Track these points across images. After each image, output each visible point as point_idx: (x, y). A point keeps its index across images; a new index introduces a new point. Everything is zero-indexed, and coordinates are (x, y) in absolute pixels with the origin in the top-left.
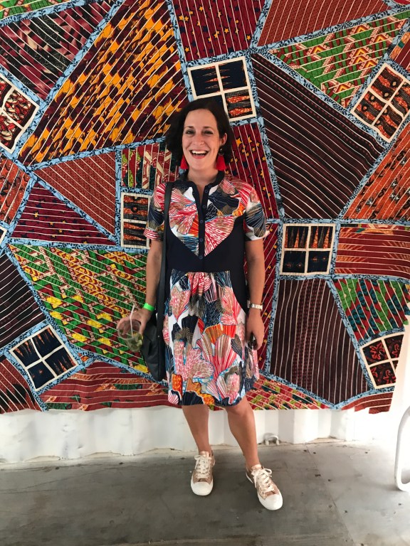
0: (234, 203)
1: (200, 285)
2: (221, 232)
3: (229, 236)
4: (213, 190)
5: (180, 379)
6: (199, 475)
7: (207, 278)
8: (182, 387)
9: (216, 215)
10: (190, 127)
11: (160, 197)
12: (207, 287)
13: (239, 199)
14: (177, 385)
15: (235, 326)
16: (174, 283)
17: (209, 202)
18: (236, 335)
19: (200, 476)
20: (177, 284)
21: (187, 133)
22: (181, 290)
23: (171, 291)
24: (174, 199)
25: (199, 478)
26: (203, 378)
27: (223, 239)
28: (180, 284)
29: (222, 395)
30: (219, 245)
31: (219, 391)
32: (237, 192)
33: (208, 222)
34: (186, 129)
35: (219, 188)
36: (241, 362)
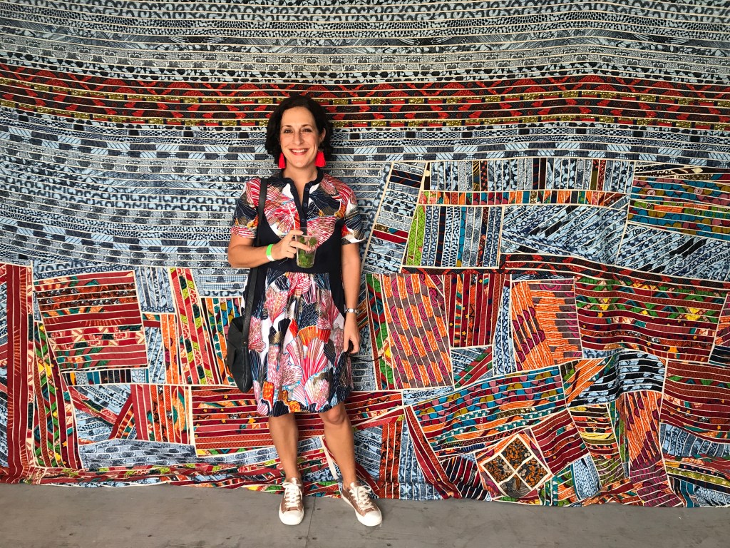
0: (335, 205)
1: (298, 286)
2: (324, 232)
3: (331, 237)
4: (313, 189)
5: (271, 387)
6: (287, 504)
7: (306, 279)
8: (273, 396)
9: (317, 214)
10: (288, 126)
11: (254, 193)
12: (306, 289)
13: (340, 200)
14: (268, 394)
15: (330, 330)
16: (269, 283)
17: (310, 201)
18: (330, 340)
19: (289, 505)
20: (273, 284)
21: (285, 132)
22: (278, 290)
23: (267, 292)
24: (269, 197)
25: (288, 507)
26: (290, 385)
27: (326, 240)
28: (277, 284)
29: (310, 400)
30: (321, 246)
31: (307, 397)
32: (338, 194)
33: (310, 222)
34: (285, 128)
35: (320, 187)
36: (332, 368)
